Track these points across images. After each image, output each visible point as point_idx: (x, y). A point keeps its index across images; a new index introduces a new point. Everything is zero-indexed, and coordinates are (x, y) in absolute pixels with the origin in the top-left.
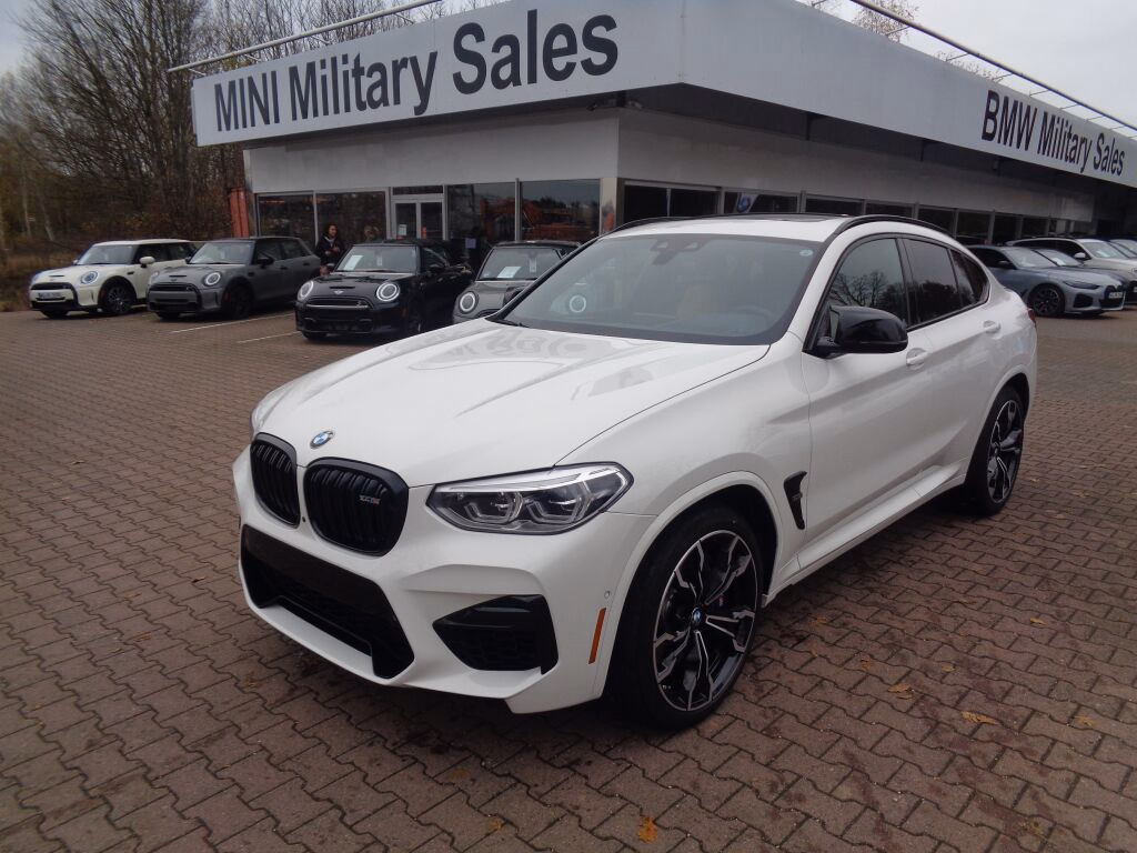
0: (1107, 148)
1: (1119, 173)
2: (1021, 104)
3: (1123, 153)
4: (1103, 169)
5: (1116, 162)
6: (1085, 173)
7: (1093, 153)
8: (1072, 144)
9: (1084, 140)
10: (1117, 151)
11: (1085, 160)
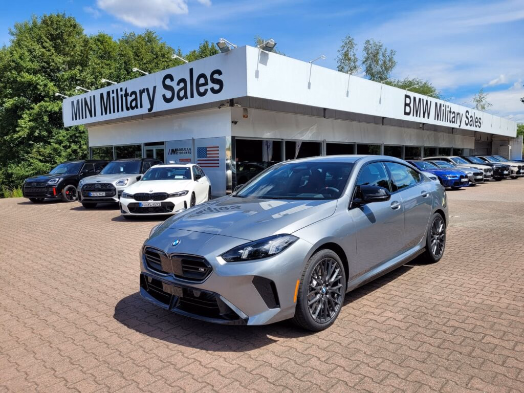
0: (471, 117)
1: (480, 127)
3: (480, 119)
4: (470, 125)
6: (461, 128)
7: (464, 119)
8: (452, 115)
9: (458, 114)
10: (477, 118)
11: (461, 122)
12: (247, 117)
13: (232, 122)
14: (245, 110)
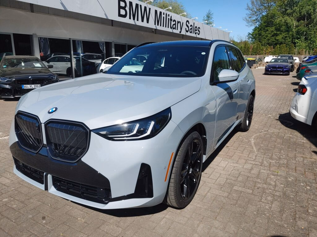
0: (191, 26)
1: (199, 34)
2: (141, 6)
3: (199, 28)
4: (190, 32)
5: (197, 30)
6: (181, 33)
7: (185, 27)
8: (173, 23)
9: (178, 22)
10: (196, 27)
11: (181, 29)
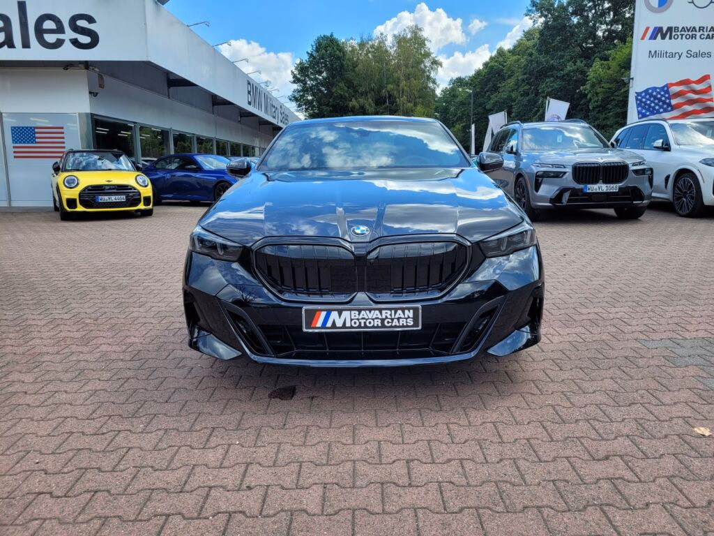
0: (283, 113)
2: (257, 88)
10: (286, 114)
11: (278, 118)
12: (103, 88)
13: (90, 93)
14: (100, 77)
